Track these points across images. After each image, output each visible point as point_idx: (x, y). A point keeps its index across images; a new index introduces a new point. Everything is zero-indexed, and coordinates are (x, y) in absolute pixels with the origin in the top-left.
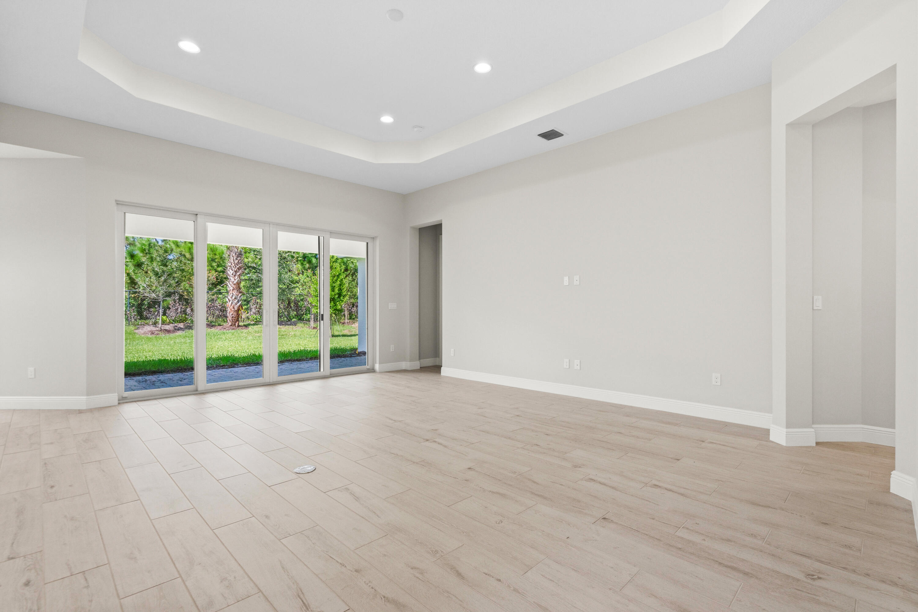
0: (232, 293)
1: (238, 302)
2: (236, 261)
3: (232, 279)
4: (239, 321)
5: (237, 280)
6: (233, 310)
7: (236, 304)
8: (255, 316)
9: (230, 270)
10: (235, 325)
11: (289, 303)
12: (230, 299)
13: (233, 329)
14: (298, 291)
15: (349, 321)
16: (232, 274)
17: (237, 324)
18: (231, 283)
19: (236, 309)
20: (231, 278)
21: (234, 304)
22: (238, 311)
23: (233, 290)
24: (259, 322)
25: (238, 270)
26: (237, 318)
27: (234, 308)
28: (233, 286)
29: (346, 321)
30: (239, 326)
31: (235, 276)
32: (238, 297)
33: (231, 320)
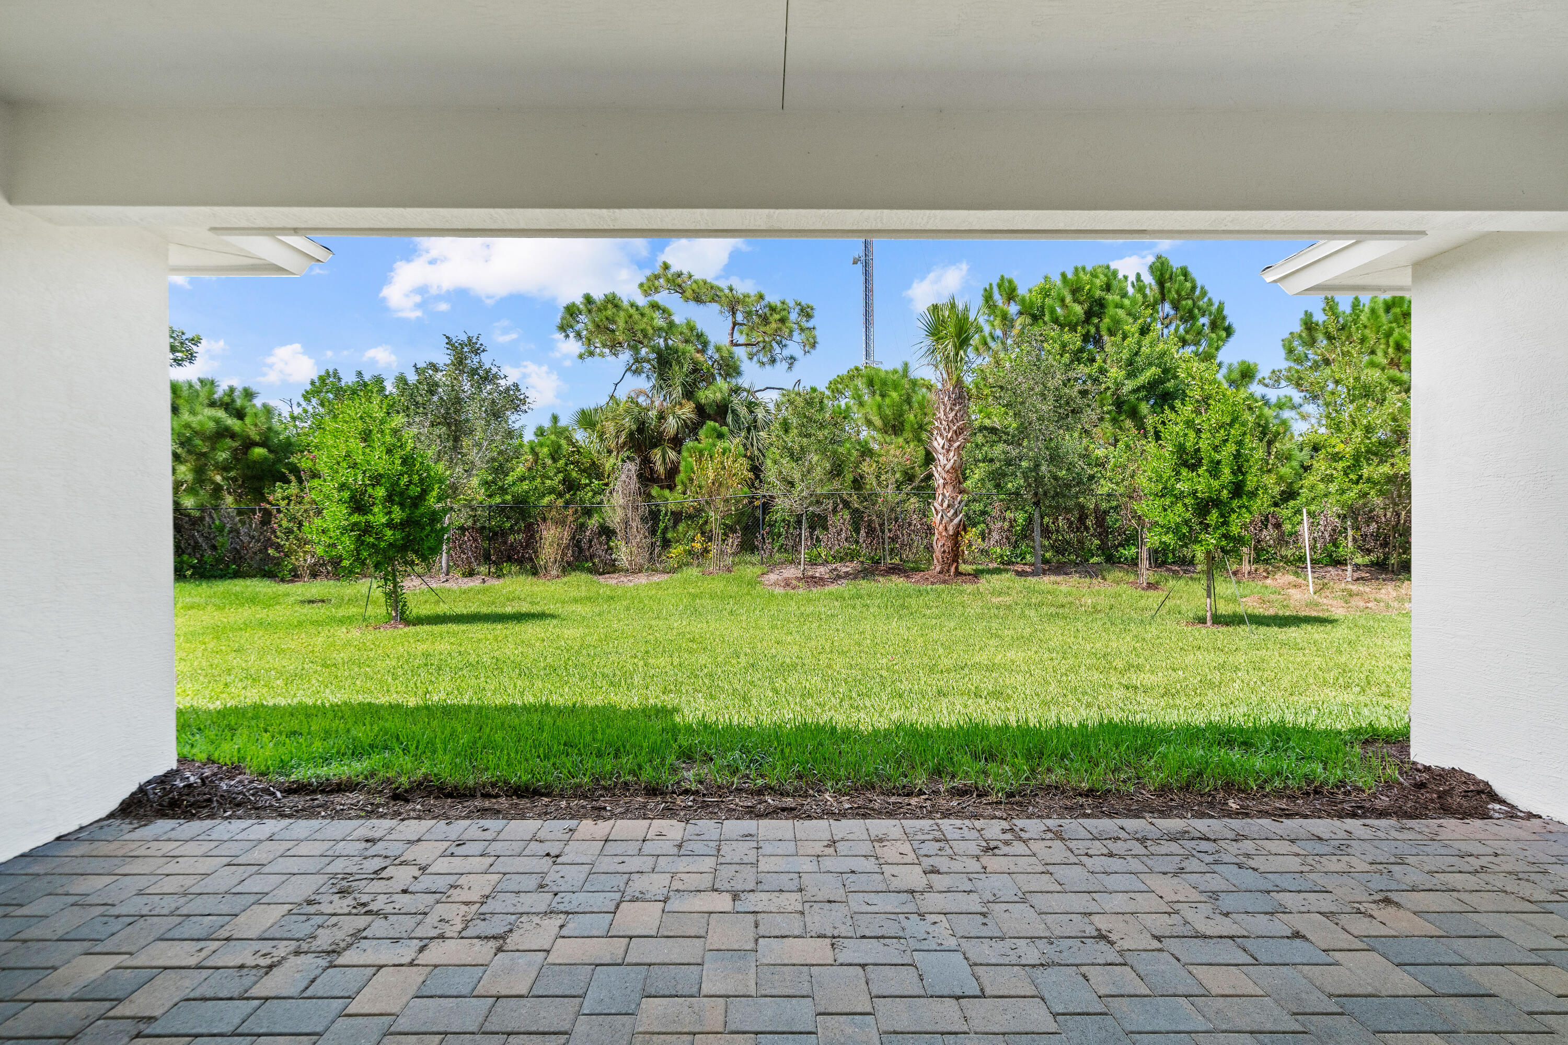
0: (943, 494)
1: (956, 514)
2: (951, 415)
3: (943, 461)
4: (958, 563)
5: (952, 461)
6: (944, 534)
7: (951, 520)
8: (999, 550)
9: (938, 438)
10: (948, 571)
11: (1082, 518)
12: (939, 508)
13: (945, 582)
14: (1104, 488)
15: (1253, 567)
16: (943, 448)
17: (953, 569)
18: (939, 469)
19: (951, 533)
20: (941, 457)
21: (946, 519)
22: (957, 537)
23: (944, 485)
24: (1008, 564)
25: (954, 436)
26: (955, 554)
27: (946, 529)
28: (945, 476)
29: (1246, 567)
30: (958, 573)
31: (948, 451)
32: (956, 503)
33: (941, 560)
